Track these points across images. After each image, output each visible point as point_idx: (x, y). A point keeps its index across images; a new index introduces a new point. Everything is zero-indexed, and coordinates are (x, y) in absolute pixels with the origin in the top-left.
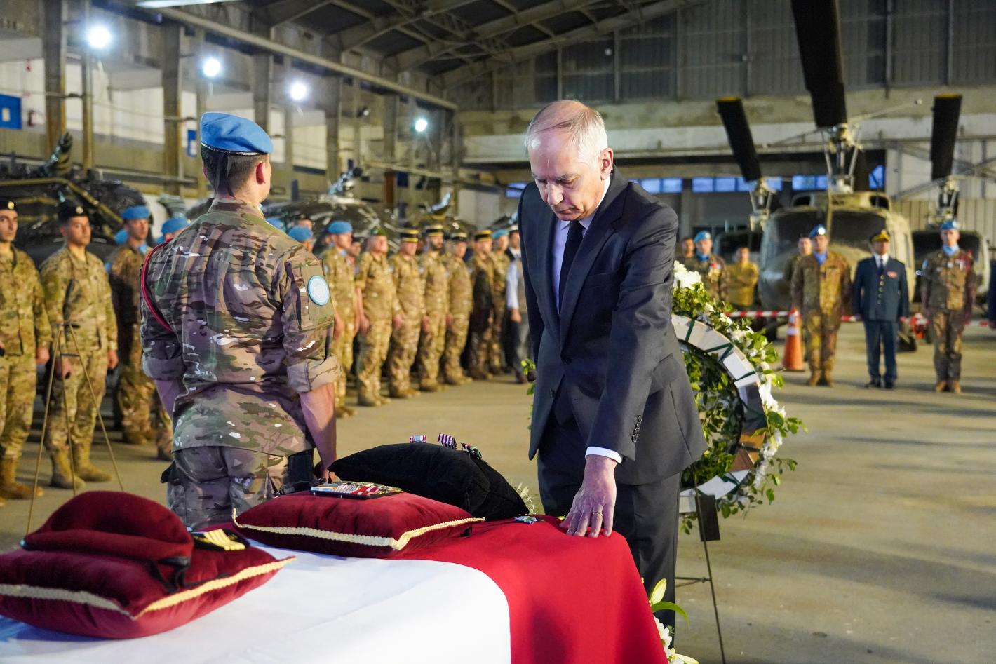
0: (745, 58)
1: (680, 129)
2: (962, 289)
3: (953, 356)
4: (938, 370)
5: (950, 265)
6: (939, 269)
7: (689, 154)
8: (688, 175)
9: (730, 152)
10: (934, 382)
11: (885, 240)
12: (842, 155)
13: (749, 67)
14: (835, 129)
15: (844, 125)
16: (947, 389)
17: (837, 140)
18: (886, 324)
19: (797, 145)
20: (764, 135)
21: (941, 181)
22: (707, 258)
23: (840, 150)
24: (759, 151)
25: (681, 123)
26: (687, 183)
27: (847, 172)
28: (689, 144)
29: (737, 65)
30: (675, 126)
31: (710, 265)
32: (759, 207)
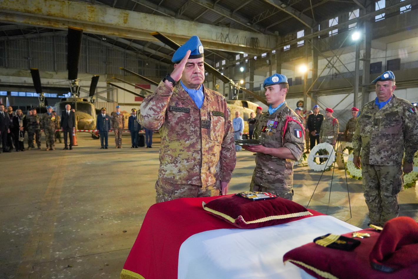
0: (29, 58)
1: (7, 77)
2: (122, 123)
3: (120, 139)
4: (116, 143)
5: (119, 117)
6: (116, 118)
7: (11, 84)
8: (9, 91)
9: (33, 85)
10: (115, 146)
11: (105, 110)
12: (75, 88)
13: (30, 61)
14: (73, 80)
15: (77, 80)
16: (119, 148)
17: (74, 84)
18: (105, 132)
19: (47, 85)
20: (44, 81)
21: (91, 97)
22: (51, 114)
23: (74, 86)
24: (42, 86)
25: (8, 75)
26: (9, 93)
27: (76, 92)
28: (11, 81)
29: (26, 60)
30: (6, 75)
31: (52, 116)
32: (41, 101)
